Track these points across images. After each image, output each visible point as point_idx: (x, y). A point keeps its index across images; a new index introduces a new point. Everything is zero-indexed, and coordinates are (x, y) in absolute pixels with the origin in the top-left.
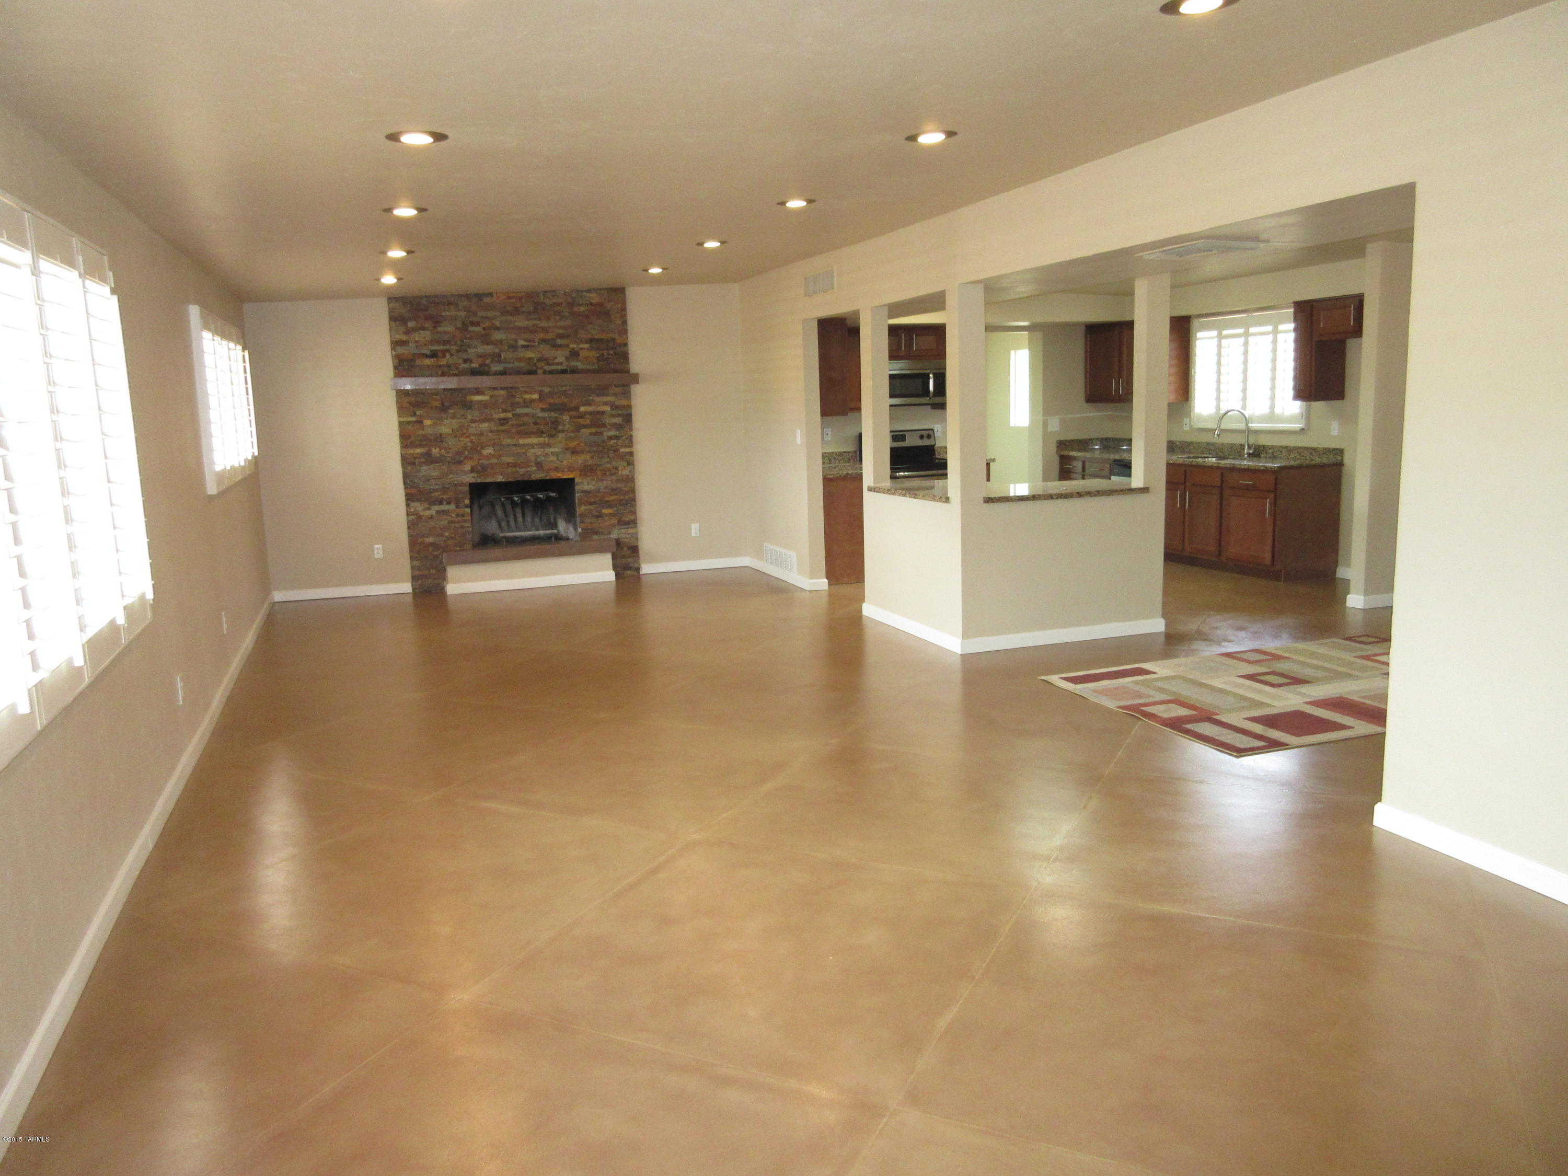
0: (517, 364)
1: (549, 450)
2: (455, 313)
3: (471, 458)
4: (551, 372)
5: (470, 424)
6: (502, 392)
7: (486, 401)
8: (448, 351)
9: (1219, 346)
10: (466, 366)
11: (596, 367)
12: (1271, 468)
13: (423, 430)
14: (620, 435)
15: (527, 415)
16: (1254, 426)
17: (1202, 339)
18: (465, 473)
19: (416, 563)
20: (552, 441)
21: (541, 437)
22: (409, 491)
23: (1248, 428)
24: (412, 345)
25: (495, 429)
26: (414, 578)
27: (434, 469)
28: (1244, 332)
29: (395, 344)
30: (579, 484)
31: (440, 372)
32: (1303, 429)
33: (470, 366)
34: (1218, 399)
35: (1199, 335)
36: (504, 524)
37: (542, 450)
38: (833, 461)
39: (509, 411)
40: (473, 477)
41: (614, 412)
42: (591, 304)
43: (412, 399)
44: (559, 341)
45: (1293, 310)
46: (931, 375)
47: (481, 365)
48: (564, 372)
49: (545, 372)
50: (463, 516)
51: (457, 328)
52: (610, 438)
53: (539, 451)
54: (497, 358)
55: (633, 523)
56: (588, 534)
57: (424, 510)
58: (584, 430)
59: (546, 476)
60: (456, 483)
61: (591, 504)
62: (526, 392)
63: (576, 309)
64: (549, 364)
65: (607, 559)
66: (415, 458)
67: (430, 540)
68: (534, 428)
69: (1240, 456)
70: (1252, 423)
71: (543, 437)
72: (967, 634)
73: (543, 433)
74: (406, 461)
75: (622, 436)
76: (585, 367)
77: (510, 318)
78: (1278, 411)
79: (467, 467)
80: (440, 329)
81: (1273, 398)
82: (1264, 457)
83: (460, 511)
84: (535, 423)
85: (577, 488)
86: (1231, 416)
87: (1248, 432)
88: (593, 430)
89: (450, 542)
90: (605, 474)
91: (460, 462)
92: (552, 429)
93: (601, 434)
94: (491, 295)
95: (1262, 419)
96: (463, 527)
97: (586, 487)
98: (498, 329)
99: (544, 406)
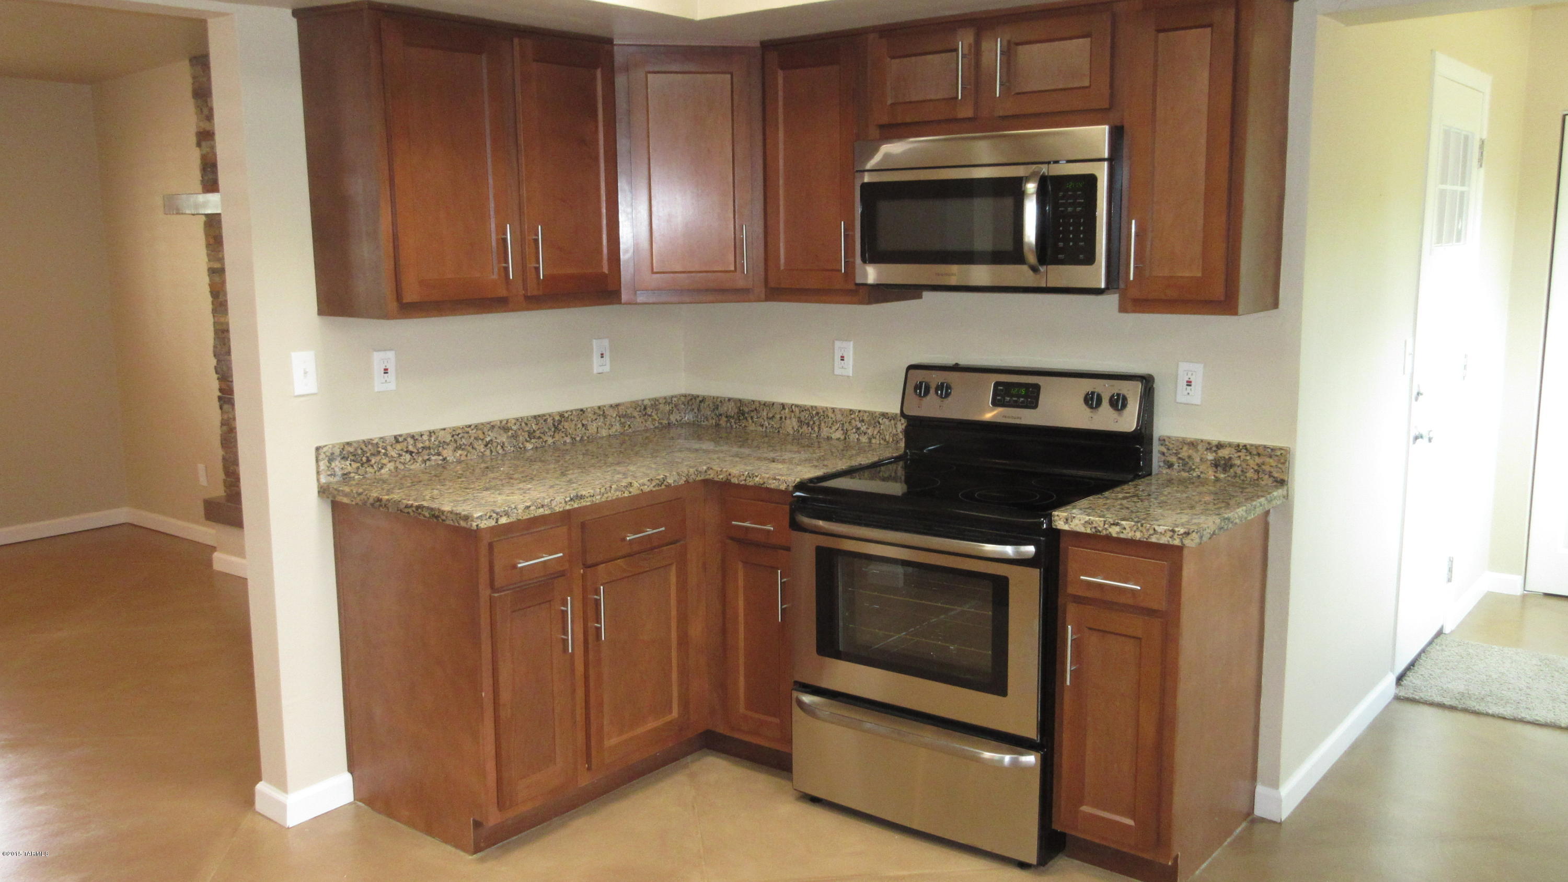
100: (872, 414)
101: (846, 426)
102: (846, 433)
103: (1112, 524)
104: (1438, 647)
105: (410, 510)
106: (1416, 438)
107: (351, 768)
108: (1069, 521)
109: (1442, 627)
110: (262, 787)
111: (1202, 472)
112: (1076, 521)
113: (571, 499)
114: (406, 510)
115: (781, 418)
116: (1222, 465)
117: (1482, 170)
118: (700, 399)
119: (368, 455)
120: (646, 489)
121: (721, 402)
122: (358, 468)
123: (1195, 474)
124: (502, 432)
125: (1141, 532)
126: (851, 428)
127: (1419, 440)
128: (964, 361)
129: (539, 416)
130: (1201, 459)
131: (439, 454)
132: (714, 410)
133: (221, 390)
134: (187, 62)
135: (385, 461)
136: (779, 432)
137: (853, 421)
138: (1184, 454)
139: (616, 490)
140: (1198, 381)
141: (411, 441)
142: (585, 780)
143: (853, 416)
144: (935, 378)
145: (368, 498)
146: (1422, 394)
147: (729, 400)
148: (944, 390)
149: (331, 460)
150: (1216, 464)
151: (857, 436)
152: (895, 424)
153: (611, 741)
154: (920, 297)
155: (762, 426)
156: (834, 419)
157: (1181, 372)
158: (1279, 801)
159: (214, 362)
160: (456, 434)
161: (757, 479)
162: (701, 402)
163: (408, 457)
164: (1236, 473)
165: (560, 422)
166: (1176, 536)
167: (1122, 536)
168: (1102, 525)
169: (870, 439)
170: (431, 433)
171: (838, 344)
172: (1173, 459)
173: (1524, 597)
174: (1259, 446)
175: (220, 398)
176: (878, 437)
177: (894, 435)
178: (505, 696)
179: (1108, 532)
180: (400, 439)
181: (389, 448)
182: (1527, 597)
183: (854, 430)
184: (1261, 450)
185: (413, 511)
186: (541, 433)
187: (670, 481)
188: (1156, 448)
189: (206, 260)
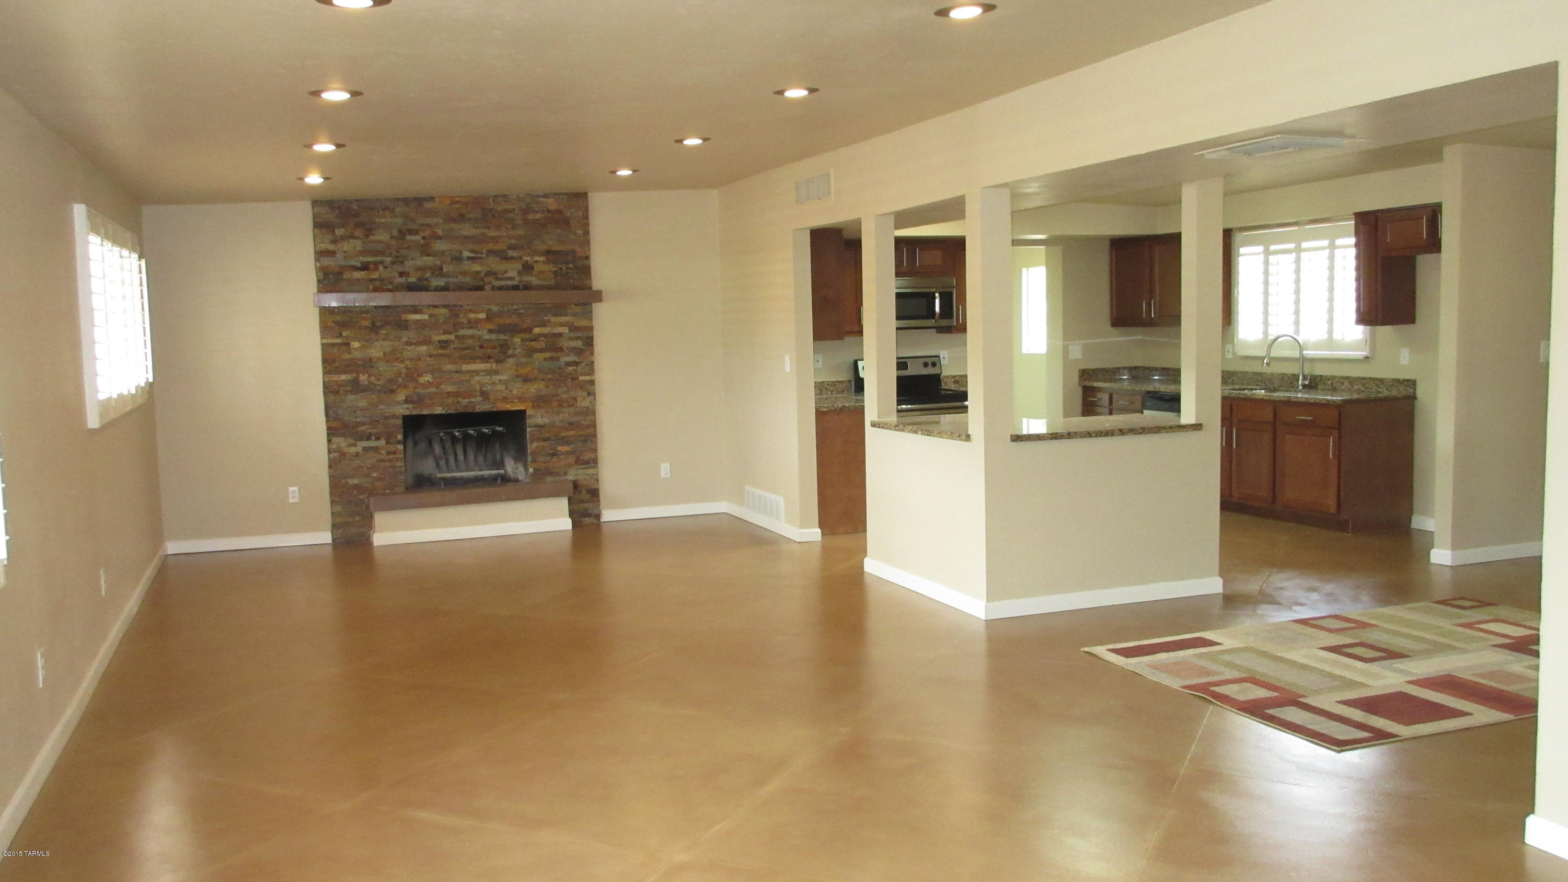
0: (462, 279)
1: (496, 378)
2: (390, 220)
3: (406, 387)
4: (501, 288)
5: (407, 347)
6: (443, 311)
7: (425, 320)
8: (382, 262)
9: (1266, 263)
10: (402, 280)
11: (553, 282)
12: (1333, 401)
13: (350, 353)
14: (579, 361)
15: (472, 337)
16: (1308, 353)
17: (1246, 255)
18: (398, 403)
19: (338, 508)
20: (500, 367)
21: (488, 362)
22: (334, 424)
23: (1303, 356)
24: (339, 256)
25: (435, 353)
26: (335, 527)
27: (362, 398)
28: (1295, 247)
29: (320, 254)
30: (531, 416)
31: (371, 287)
32: (1367, 358)
33: (407, 280)
34: (1266, 323)
35: (1242, 250)
36: (442, 463)
37: (489, 377)
38: (824, 392)
39: (450, 333)
40: (408, 409)
41: (572, 335)
42: (549, 211)
43: (338, 318)
44: (511, 253)
45: (1353, 222)
46: (937, 295)
47: (419, 279)
48: (515, 288)
49: (493, 288)
50: (395, 453)
51: (392, 238)
52: (568, 364)
53: (485, 379)
54: (438, 271)
55: (593, 462)
56: (540, 475)
57: (350, 445)
58: (537, 356)
59: (493, 407)
60: (387, 415)
61: (544, 440)
62: (471, 311)
63: (531, 217)
64: (497, 279)
65: (562, 504)
66: (340, 386)
67: (355, 481)
68: (480, 352)
69: (1293, 387)
70: (1306, 350)
71: (490, 363)
72: (992, 596)
73: (489, 358)
74: (329, 389)
75: (582, 362)
76: (540, 283)
77: (454, 225)
78: (1337, 336)
79: (401, 397)
80: (372, 238)
81: (1331, 321)
82: (1322, 389)
83: (391, 448)
84: (481, 347)
85: (529, 421)
86: (1281, 342)
87: (1303, 358)
88: (548, 355)
89: (379, 484)
90: (562, 406)
91: (392, 391)
92: (500, 353)
93: (558, 359)
94: (432, 199)
95: (1317, 346)
96: (394, 467)
97: (539, 421)
98: (440, 238)
99: (491, 328)
100: (832, 382)
134: (309, 202)
189: (319, 337)
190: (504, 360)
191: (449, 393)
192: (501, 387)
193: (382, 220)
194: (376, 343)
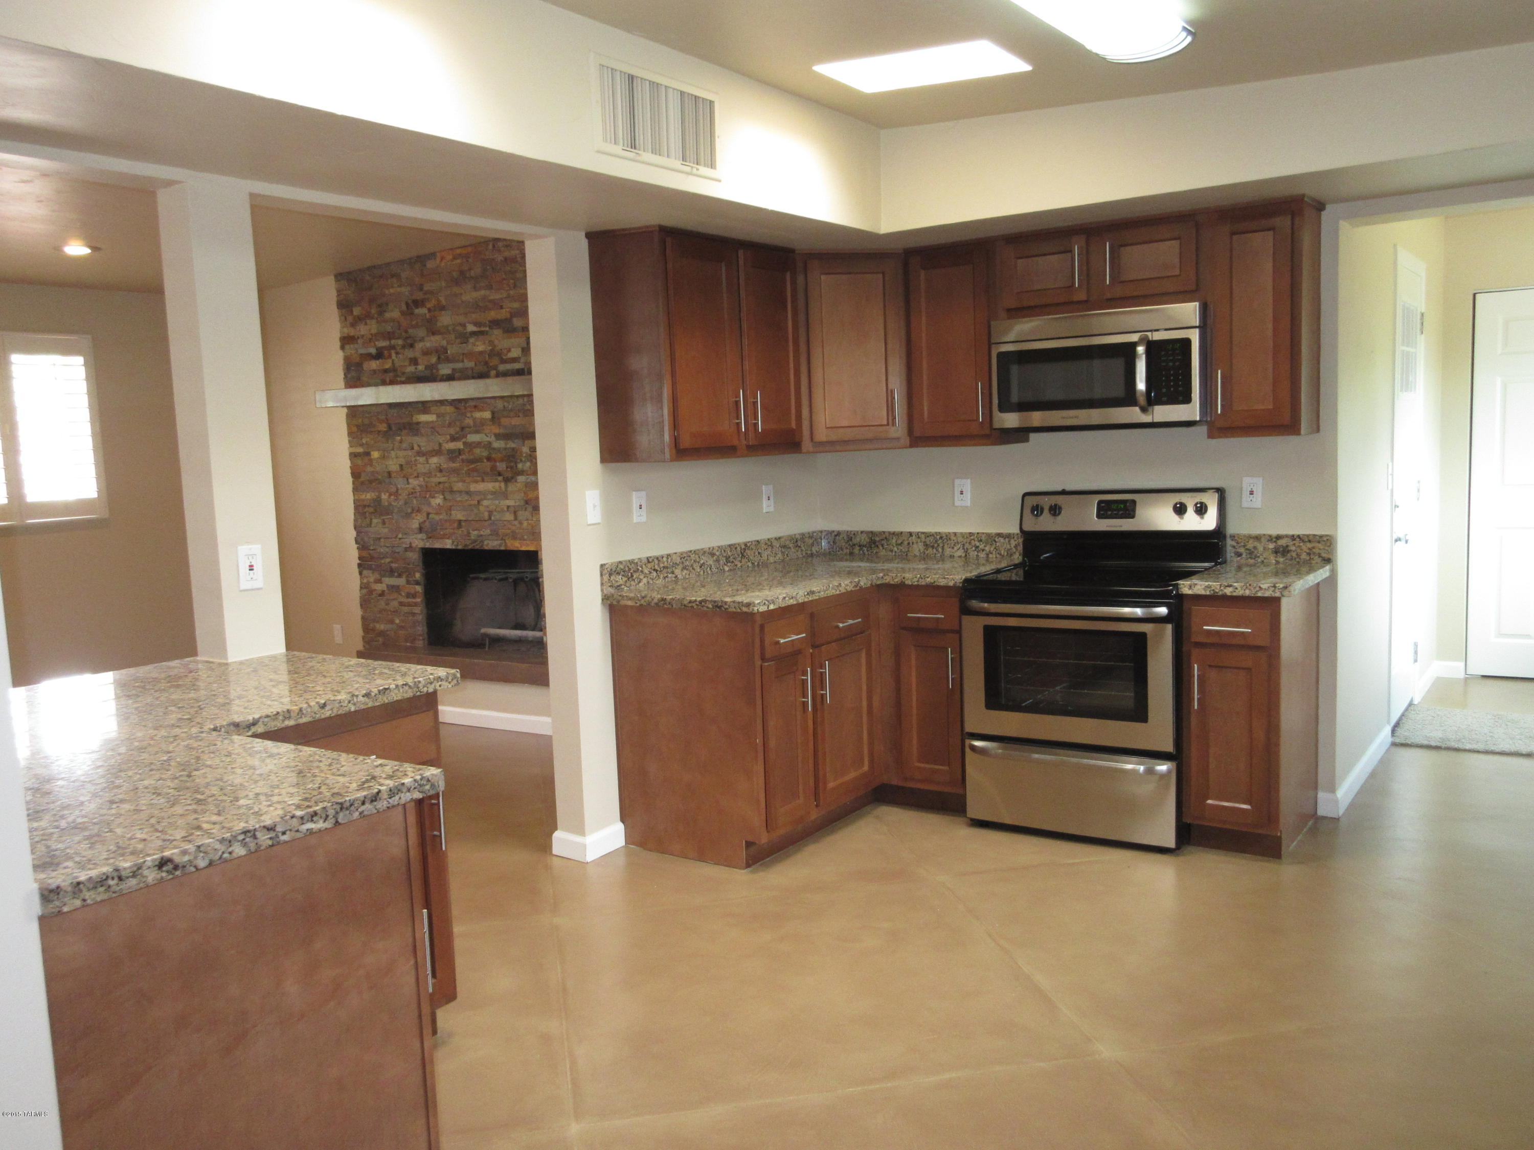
0: (469, 364)
1: (504, 503)
2: (399, 290)
3: (419, 511)
5: (419, 458)
6: (449, 409)
7: (432, 422)
8: (393, 347)
10: (413, 368)
13: (371, 465)
15: (479, 444)
18: (415, 532)
20: (508, 488)
21: (496, 481)
22: (365, 554)
24: (359, 342)
25: (445, 466)
27: (384, 523)
29: (345, 341)
31: (388, 380)
33: (416, 368)
37: (497, 502)
39: (458, 439)
40: (423, 539)
46: (1141, 349)
47: (427, 367)
50: (414, 596)
51: (403, 313)
53: (493, 504)
54: (442, 354)
57: (377, 581)
59: (500, 545)
60: (406, 546)
62: (476, 408)
64: (504, 361)
66: (363, 507)
68: (487, 465)
71: (499, 481)
73: (500, 474)
77: (456, 290)
79: (415, 525)
80: (387, 315)
83: (412, 589)
84: (489, 459)
89: (402, 632)
91: (408, 516)
92: (510, 468)
94: (433, 255)
96: (414, 614)
98: (443, 308)
99: (497, 431)
100: (988, 535)
101: (967, 546)
102: (966, 551)
103: (1226, 586)
104: (1413, 712)
105: (694, 604)
106: (1396, 541)
107: (623, 819)
108: (1193, 587)
109: (1412, 698)
110: (558, 835)
111: (1265, 558)
112: (1198, 587)
113: (808, 594)
114: (690, 605)
115: (909, 544)
116: (1281, 551)
117: (1423, 336)
118: (836, 534)
119: (632, 571)
120: (849, 589)
121: (854, 534)
122: (626, 581)
123: (1259, 560)
124: (710, 556)
125: (1250, 589)
126: (970, 547)
127: (1399, 542)
128: (1069, 488)
129: (732, 545)
130: (1264, 549)
131: (673, 573)
132: (848, 541)
133: (360, 558)
134: (332, 277)
135: (642, 577)
136: (907, 555)
137: (973, 541)
138: (1250, 545)
139: (833, 588)
140: (1258, 491)
141: (656, 562)
142: (814, 815)
143: (972, 537)
144: (1046, 502)
145: (653, 600)
146: (1398, 507)
147: (862, 532)
148: (1055, 510)
149: (610, 575)
150: (1276, 552)
151: (976, 553)
152: (1009, 541)
153: (831, 785)
154: (1027, 440)
155: (892, 551)
156: (956, 541)
157: (1244, 486)
158: (1336, 802)
159: (354, 533)
160: (685, 556)
161: (929, 579)
162: (836, 536)
163: (655, 574)
164: (1292, 556)
165: (745, 549)
166: (1277, 591)
167: (1235, 594)
168: (1218, 587)
169: (988, 555)
170: (668, 555)
171: (957, 482)
172: (1242, 550)
173: (1466, 679)
174: (1310, 535)
175: (359, 565)
176: (994, 552)
177: (1009, 550)
178: (772, 743)
179: (1223, 593)
180: (650, 560)
181: (644, 566)
182: (1469, 679)
183: (974, 548)
184: (1311, 538)
185: (697, 605)
186: (734, 559)
187: (862, 584)
188: (1229, 542)
189: (348, 445)
190: (512, 478)
191: (460, 521)
192: (509, 517)
193: (392, 291)
194: (392, 452)
